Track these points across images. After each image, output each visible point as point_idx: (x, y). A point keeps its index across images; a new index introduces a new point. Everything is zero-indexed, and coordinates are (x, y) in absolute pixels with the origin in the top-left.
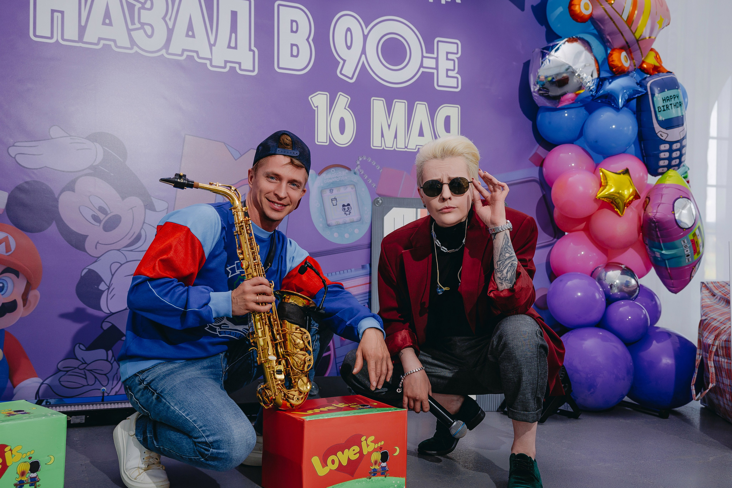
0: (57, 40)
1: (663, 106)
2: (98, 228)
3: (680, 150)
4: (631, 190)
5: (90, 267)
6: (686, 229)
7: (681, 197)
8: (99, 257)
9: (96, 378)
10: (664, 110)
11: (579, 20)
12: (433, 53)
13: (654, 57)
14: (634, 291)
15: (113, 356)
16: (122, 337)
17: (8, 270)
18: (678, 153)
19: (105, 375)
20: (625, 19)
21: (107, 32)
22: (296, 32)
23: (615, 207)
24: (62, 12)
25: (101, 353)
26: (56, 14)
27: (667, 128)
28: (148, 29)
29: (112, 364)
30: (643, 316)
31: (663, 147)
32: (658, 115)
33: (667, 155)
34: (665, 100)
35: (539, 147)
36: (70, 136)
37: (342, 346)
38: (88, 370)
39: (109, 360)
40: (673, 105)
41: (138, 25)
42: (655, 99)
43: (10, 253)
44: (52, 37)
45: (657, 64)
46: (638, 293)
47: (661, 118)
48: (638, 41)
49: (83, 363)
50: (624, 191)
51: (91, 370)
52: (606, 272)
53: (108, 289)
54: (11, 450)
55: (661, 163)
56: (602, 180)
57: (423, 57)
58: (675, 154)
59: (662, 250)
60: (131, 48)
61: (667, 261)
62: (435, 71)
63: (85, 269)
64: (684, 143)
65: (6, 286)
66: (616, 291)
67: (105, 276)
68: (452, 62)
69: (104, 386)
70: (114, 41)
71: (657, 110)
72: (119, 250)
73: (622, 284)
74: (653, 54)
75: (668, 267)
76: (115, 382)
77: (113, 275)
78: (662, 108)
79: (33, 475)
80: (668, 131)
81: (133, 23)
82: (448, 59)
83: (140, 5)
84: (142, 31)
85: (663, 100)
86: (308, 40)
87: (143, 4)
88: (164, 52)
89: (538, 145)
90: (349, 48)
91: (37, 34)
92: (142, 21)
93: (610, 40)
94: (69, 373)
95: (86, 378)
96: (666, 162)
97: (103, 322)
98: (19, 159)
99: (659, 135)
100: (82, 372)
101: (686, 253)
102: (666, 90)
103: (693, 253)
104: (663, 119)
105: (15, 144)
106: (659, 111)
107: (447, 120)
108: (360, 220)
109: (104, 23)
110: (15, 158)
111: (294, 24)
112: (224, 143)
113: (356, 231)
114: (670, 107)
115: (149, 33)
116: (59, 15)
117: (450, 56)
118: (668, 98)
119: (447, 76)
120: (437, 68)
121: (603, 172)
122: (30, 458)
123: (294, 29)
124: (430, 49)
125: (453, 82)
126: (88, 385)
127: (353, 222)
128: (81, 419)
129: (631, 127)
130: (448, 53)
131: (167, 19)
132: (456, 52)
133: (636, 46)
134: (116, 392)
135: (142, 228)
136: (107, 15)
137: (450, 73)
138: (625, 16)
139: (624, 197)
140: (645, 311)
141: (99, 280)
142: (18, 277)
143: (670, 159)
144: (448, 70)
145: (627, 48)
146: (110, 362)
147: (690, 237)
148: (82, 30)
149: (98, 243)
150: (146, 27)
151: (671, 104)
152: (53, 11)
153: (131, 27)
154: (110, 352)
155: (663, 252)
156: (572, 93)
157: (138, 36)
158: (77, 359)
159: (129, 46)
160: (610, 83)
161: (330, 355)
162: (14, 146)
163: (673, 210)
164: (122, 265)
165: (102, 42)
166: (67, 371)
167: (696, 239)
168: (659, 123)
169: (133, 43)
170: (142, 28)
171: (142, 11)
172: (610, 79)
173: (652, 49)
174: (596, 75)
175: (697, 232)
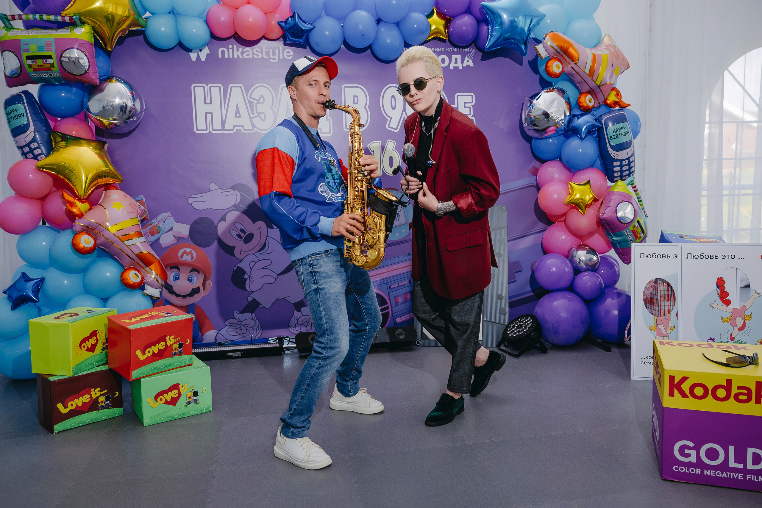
0: (210, 131)
1: (614, 136)
2: (241, 241)
3: (629, 164)
4: (591, 196)
5: (238, 265)
6: (627, 223)
7: (623, 201)
8: (242, 259)
9: (247, 329)
10: (614, 138)
11: (553, 77)
13: (615, 95)
14: (596, 264)
15: (255, 316)
16: (260, 305)
17: (193, 270)
18: (627, 167)
19: (252, 327)
20: (588, 73)
21: (238, 122)
22: (357, 103)
23: (579, 208)
24: (211, 114)
25: (248, 315)
26: (208, 115)
27: (618, 151)
28: (262, 116)
29: (255, 321)
30: (598, 283)
31: (615, 164)
32: (611, 142)
33: (619, 169)
34: (615, 131)
35: (536, 162)
36: (221, 188)
37: (396, 305)
38: (242, 325)
39: (253, 319)
40: (621, 135)
41: (256, 114)
42: (608, 131)
43: (194, 260)
44: (207, 130)
45: (617, 100)
46: (599, 266)
47: (612, 144)
48: (599, 86)
49: (239, 321)
50: (586, 196)
51: (244, 325)
52: (577, 252)
53: (249, 278)
54: (182, 386)
55: (616, 174)
56: (570, 190)
58: (624, 168)
59: (613, 237)
60: (253, 130)
61: (617, 244)
63: (235, 266)
64: (631, 160)
65: (193, 279)
66: (583, 265)
67: (247, 270)
68: (469, 109)
69: (252, 334)
70: (243, 126)
71: (609, 138)
72: (254, 254)
73: (586, 260)
74: (614, 93)
75: (619, 247)
76: (258, 332)
77: (251, 269)
78: (613, 137)
79: (195, 398)
80: (618, 153)
81: (253, 114)
82: (465, 107)
83: (257, 102)
84: (258, 118)
85: (614, 131)
86: (365, 107)
87: (258, 100)
89: (535, 160)
90: (394, 109)
91: (198, 129)
92: (258, 111)
93: (579, 86)
94: (231, 327)
95: (241, 330)
96: (619, 174)
97: (248, 297)
98: (194, 205)
99: (612, 155)
100: (239, 326)
101: (629, 239)
102: (616, 124)
103: (635, 239)
104: (614, 145)
105: (191, 197)
106: (611, 139)
108: (406, 224)
109: (236, 116)
110: (191, 205)
111: (356, 98)
113: (404, 231)
114: (619, 136)
116: (210, 115)
117: (467, 105)
118: (617, 130)
121: (570, 185)
122: (193, 390)
123: (356, 102)
124: (452, 101)
126: (243, 333)
127: (401, 225)
128: (239, 354)
129: (592, 150)
130: (465, 103)
131: (273, 107)
132: (471, 101)
133: (598, 90)
134: (259, 337)
135: (266, 239)
136: (237, 111)
138: (587, 71)
139: (586, 201)
140: (601, 279)
141: (244, 272)
142: (199, 273)
143: (622, 171)
145: (591, 92)
146: (254, 320)
147: (631, 228)
148: (223, 123)
149: (241, 250)
150: (261, 115)
151: (619, 134)
152: (206, 114)
153: (252, 116)
154: (253, 314)
155: (614, 238)
156: (554, 126)
157: (256, 121)
158: (235, 319)
159: (251, 128)
160: (579, 118)
161: (389, 312)
162: (190, 198)
163: (616, 212)
164: (256, 263)
165: (236, 128)
166: (231, 326)
167: (635, 229)
168: (611, 147)
169: (253, 125)
170: (259, 116)
171: (258, 105)
172: (579, 116)
173: (613, 89)
174: (568, 114)
175: (637, 224)
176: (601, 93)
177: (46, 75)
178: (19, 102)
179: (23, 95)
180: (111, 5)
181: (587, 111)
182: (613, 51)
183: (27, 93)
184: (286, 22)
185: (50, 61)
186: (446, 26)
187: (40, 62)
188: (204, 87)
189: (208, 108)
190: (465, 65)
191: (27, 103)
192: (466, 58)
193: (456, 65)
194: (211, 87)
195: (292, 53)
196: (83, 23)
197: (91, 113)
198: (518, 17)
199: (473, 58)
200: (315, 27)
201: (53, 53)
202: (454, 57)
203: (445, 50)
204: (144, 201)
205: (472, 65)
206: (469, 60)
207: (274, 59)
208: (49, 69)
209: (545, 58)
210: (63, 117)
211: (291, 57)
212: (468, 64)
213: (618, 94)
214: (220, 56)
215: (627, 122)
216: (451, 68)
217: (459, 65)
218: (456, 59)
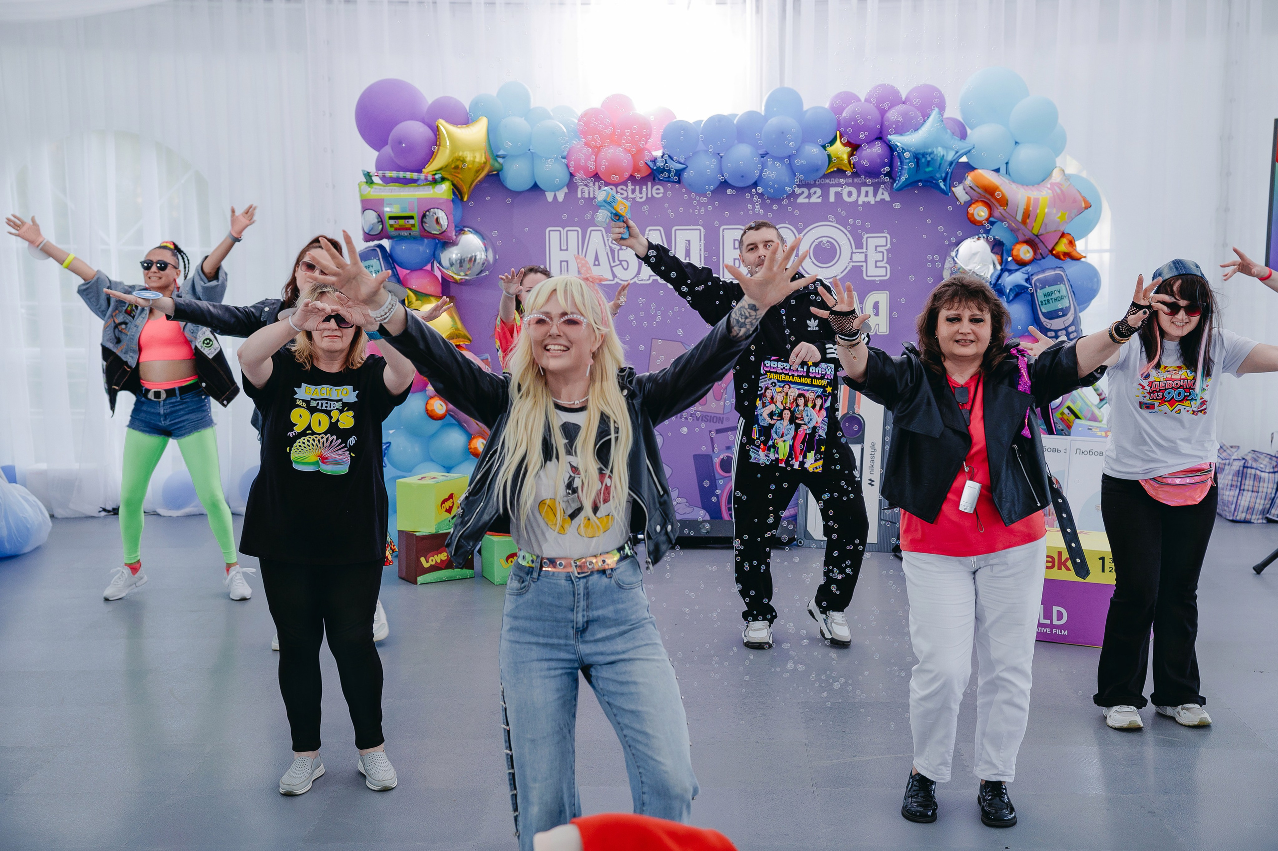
1: (1045, 301)
10: (1046, 304)
11: (977, 224)
12: (862, 248)
13: (1065, 244)
20: (1020, 220)
21: (596, 271)
24: (567, 261)
26: (563, 263)
27: (1050, 319)
28: (625, 264)
31: (1049, 334)
32: (1042, 308)
34: (1047, 295)
40: (1053, 300)
41: (617, 262)
42: (1038, 294)
45: (1066, 251)
47: (1044, 311)
48: (1037, 236)
57: (852, 253)
60: (613, 280)
62: (864, 264)
64: (1070, 330)
68: (881, 254)
71: (1040, 303)
74: (1064, 241)
78: (1044, 303)
80: (1052, 321)
81: (614, 261)
82: (876, 252)
84: (620, 266)
85: (1045, 295)
88: (636, 279)
92: (620, 259)
99: (1044, 324)
102: (1047, 286)
104: (1046, 311)
106: (1042, 305)
107: (876, 306)
109: (595, 265)
112: (682, 342)
114: (1051, 301)
115: (626, 267)
116: (565, 263)
117: (879, 249)
118: (1050, 293)
119: (876, 267)
120: (866, 261)
124: (859, 245)
125: (882, 272)
130: (877, 246)
132: (885, 244)
133: (1037, 239)
136: (597, 258)
137: (879, 264)
138: (1019, 217)
144: (876, 262)
145: (1030, 242)
147: (1058, 415)
150: (623, 263)
151: (1052, 299)
152: (561, 262)
153: (613, 264)
157: (618, 271)
159: (612, 278)
160: (1010, 275)
167: (1065, 417)
168: (1043, 314)
169: (614, 276)
170: (621, 264)
171: (620, 251)
172: (1011, 272)
173: (1063, 235)
174: (999, 267)
175: (1067, 411)
176: (1041, 243)
177: (405, 233)
178: (375, 258)
179: (378, 250)
180: (468, 153)
181: (1022, 264)
182: (1059, 191)
183: (381, 247)
184: (654, 161)
185: (411, 222)
186: (851, 155)
187: (402, 222)
188: (560, 231)
189: (564, 256)
190: (878, 199)
191: (382, 258)
192: (881, 191)
193: (866, 200)
194: (567, 231)
195: (662, 190)
196: (443, 179)
197: (443, 267)
198: (937, 148)
199: (889, 189)
200: (687, 167)
201: (415, 214)
202: (864, 189)
203: (853, 181)
204: (490, 360)
205: (887, 198)
206: (885, 192)
207: (641, 198)
208: (409, 229)
209: (965, 202)
210: (412, 270)
211: (661, 195)
212: (883, 197)
213: (1071, 243)
214: (579, 196)
215: (1065, 284)
216: (860, 202)
217: (871, 199)
218: (867, 192)
